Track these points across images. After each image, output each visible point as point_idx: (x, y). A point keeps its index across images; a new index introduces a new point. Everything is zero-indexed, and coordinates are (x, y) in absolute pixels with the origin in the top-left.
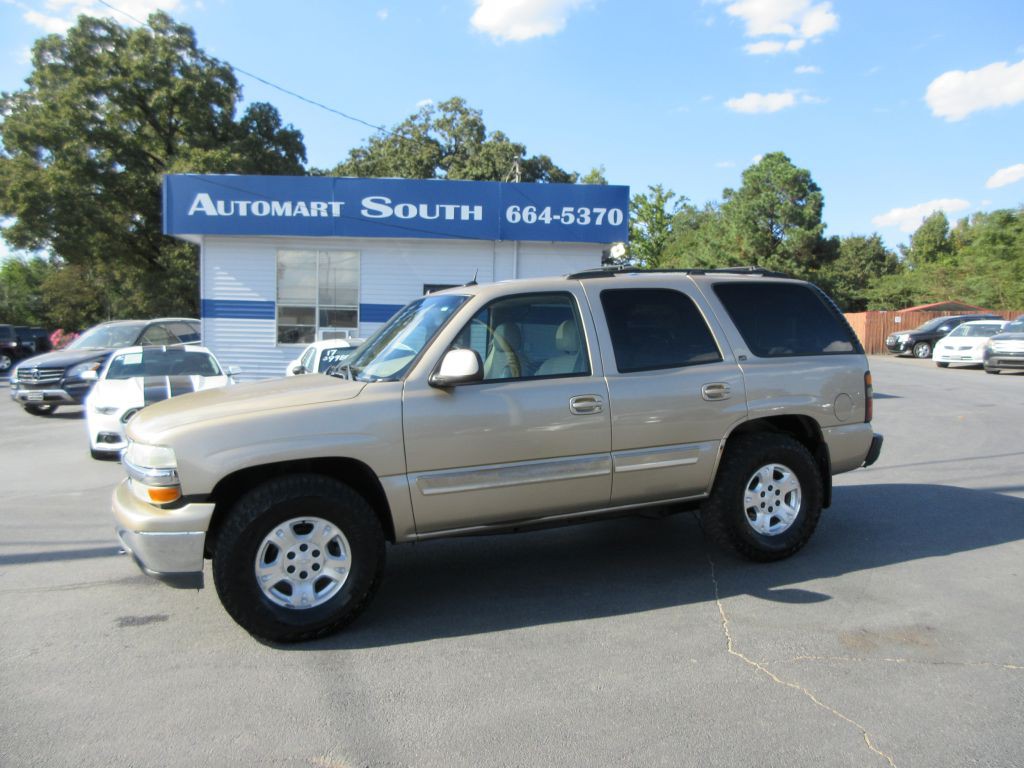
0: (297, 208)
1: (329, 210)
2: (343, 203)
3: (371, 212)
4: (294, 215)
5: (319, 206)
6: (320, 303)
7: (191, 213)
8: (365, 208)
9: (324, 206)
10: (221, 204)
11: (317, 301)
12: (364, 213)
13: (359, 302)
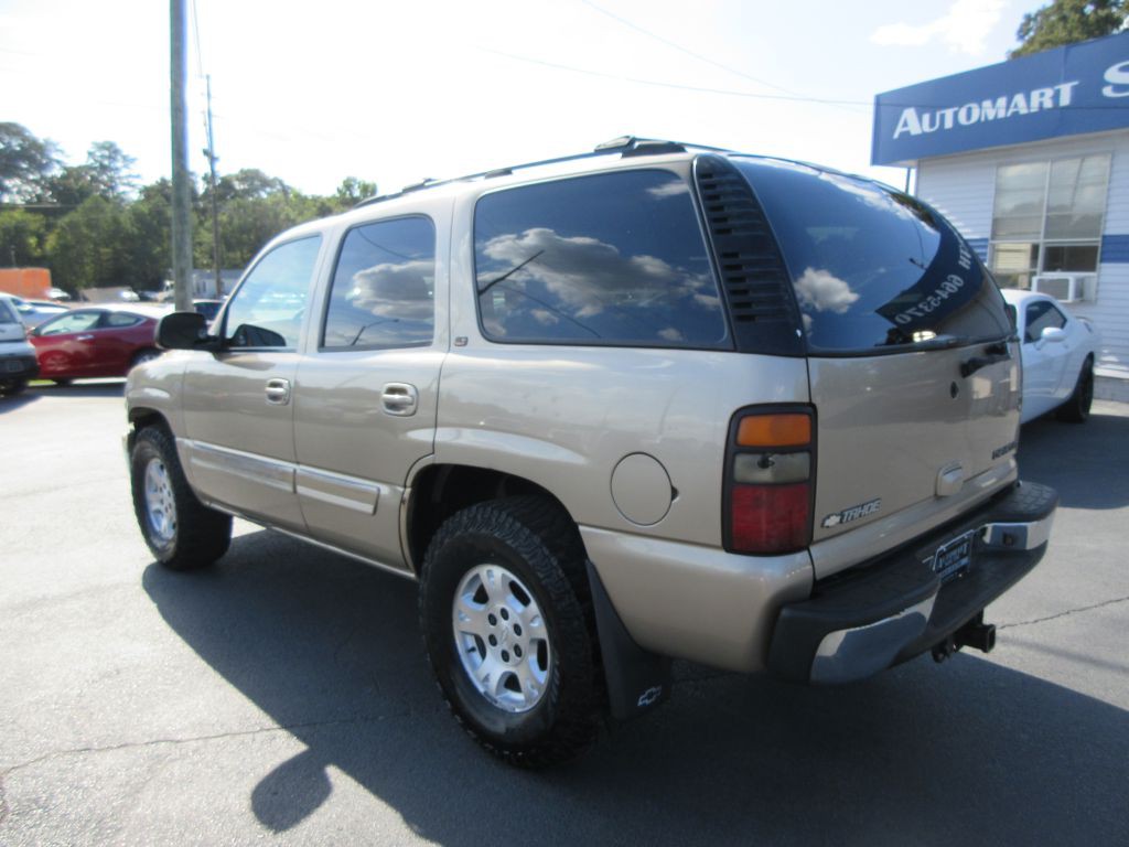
0: (1013, 105)
1: (1056, 96)
2: (1075, 83)
3: (1118, 88)
4: (1009, 114)
5: (1042, 95)
6: (1045, 237)
7: (896, 136)
8: (1107, 84)
9: (1049, 92)
10: (926, 117)
11: (1042, 235)
12: (1108, 92)
13: (1101, 234)
